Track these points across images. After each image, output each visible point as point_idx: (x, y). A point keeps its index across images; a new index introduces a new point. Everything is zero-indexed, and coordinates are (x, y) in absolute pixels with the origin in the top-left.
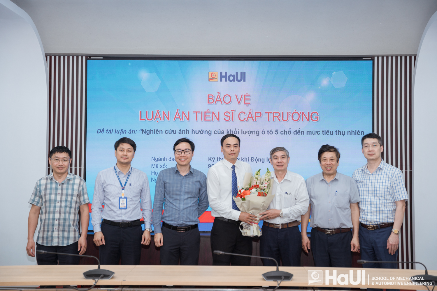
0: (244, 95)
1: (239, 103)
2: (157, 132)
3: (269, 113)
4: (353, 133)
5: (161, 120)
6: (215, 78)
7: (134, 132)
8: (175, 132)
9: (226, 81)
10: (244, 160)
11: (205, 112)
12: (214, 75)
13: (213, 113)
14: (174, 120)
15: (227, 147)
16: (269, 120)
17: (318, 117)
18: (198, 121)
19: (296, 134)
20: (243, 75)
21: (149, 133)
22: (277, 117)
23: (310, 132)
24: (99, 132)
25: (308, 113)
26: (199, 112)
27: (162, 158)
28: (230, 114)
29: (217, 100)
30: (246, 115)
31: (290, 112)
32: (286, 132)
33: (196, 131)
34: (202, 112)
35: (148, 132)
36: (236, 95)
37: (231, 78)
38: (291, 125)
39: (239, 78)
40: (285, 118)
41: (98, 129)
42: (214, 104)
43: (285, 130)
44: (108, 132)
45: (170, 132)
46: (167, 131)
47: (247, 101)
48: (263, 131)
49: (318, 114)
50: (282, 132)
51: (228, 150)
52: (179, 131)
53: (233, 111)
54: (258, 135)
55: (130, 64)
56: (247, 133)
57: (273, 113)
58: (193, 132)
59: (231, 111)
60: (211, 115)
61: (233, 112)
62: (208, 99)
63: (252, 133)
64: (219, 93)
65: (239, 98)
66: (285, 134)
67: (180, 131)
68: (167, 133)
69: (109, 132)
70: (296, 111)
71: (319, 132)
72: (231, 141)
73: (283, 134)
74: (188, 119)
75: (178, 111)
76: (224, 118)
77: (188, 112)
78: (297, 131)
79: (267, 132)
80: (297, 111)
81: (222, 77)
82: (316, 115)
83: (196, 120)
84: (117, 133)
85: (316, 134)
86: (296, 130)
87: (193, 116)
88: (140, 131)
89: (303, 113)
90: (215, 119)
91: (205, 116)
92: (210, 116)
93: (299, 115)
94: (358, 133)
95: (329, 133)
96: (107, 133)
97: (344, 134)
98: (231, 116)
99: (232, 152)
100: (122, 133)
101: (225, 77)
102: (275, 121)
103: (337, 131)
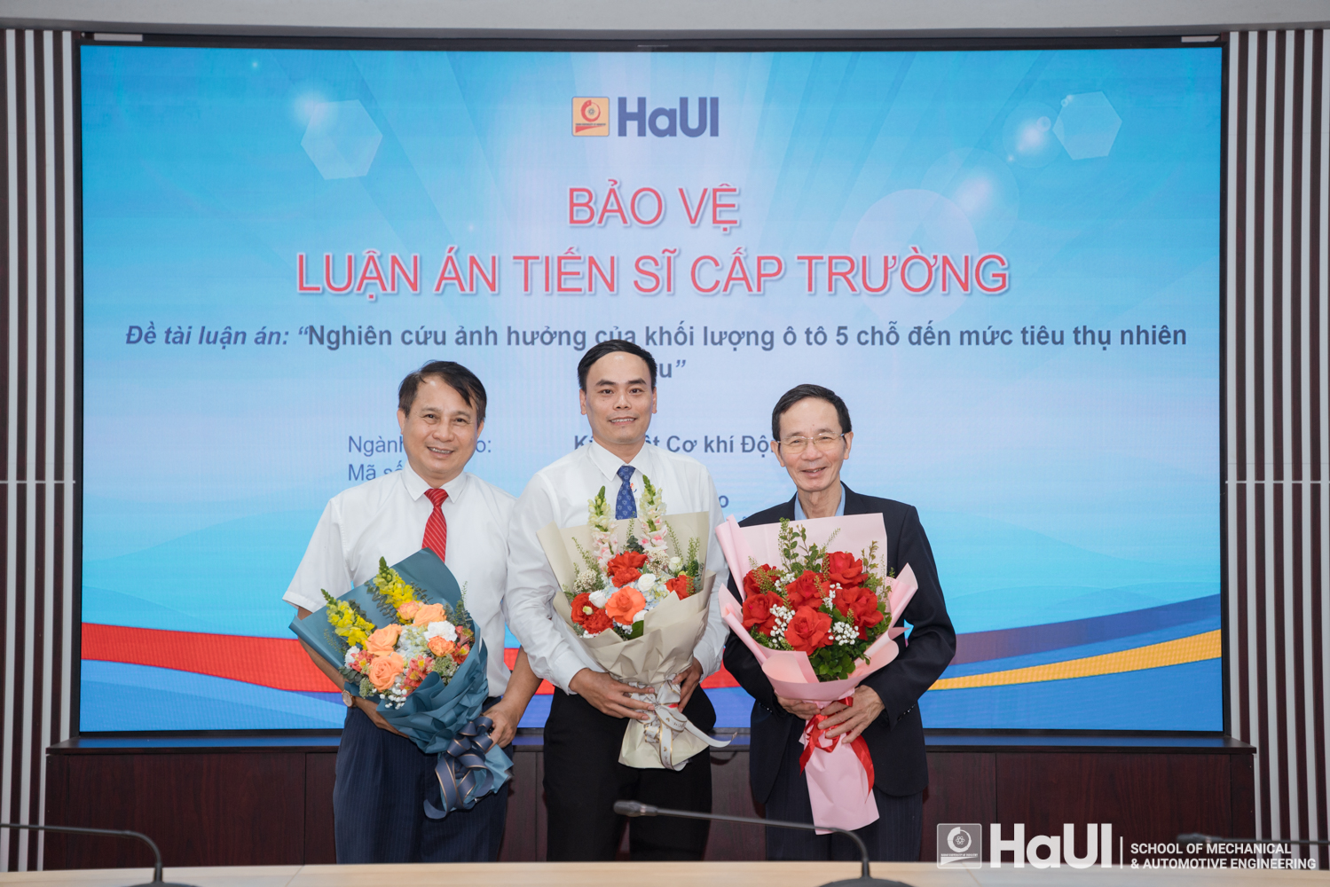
0: (715, 191)
1: (693, 221)
2: (369, 337)
3: (810, 259)
4: (1143, 336)
5: (384, 289)
6: (596, 122)
7: (275, 337)
8: (440, 339)
9: (642, 133)
10: (714, 445)
11: (560, 259)
12: (592, 112)
13: (592, 261)
14: (438, 289)
15: (602, 392)
16: (810, 289)
17: (1004, 276)
18: (531, 294)
19: (919, 342)
20: (710, 108)
21: (337, 341)
22: (844, 275)
23: (974, 336)
24: (133, 338)
25: (966, 258)
26: (537, 258)
27: (389, 443)
28: (657, 264)
29: (605, 211)
30: (722, 269)
31: (894, 258)
32: (877, 336)
33: (524, 333)
34: (547, 258)
35: (333, 337)
36: (681, 190)
37: (663, 122)
38: (899, 308)
39: (693, 123)
40: (876, 282)
41: (131, 328)
42: (593, 225)
43: (873, 328)
44: (170, 340)
45: (421, 339)
46: (411, 333)
47: (725, 215)
48: (790, 331)
49: (1003, 263)
50: (863, 335)
51: (604, 404)
52: (458, 333)
53: (672, 255)
54: (769, 346)
55: (255, 65)
56: (726, 341)
57: (826, 259)
58: (514, 336)
59: (664, 252)
60: (584, 269)
61: (669, 258)
62: (572, 205)
63: (744, 340)
64: (615, 182)
65: (694, 202)
66: (873, 343)
67: (461, 335)
68: (411, 342)
69: (177, 340)
70: (916, 252)
71: (1010, 333)
72: (619, 367)
73: (867, 342)
74: (492, 286)
75: (452, 254)
76: (636, 283)
77: (494, 258)
78: (923, 332)
79: (805, 336)
80: (920, 254)
81: (624, 116)
82: (999, 269)
83: (526, 289)
84: (208, 342)
85: (998, 341)
86: (919, 328)
87: (511, 275)
88: (301, 333)
89: (946, 260)
90: (600, 285)
91: (558, 274)
92: (578, 273)
93: (930, 267)
94: (1161, 337)
95: (1050, 340)
96: (167, 342)
97: (1108, 342)
98: (663, 275)
99: (623, 414)
100: (229, 342)
101: (639, 116)
102: (835, 294)
103: (1081, 329)
